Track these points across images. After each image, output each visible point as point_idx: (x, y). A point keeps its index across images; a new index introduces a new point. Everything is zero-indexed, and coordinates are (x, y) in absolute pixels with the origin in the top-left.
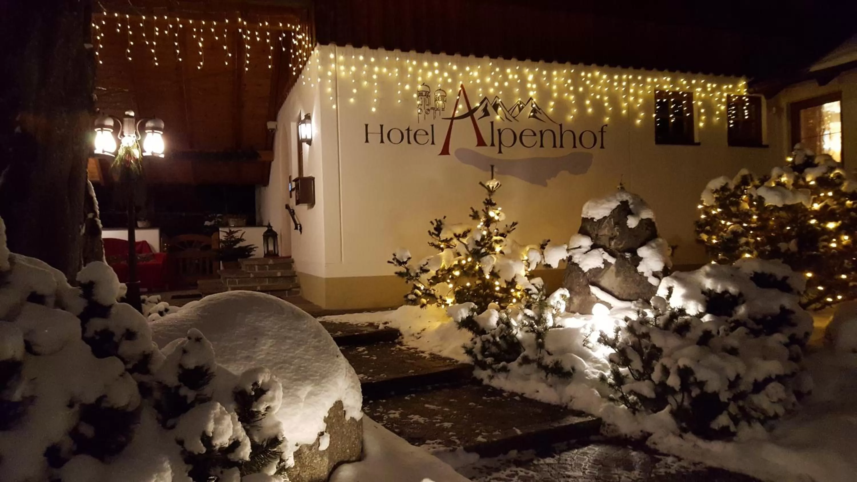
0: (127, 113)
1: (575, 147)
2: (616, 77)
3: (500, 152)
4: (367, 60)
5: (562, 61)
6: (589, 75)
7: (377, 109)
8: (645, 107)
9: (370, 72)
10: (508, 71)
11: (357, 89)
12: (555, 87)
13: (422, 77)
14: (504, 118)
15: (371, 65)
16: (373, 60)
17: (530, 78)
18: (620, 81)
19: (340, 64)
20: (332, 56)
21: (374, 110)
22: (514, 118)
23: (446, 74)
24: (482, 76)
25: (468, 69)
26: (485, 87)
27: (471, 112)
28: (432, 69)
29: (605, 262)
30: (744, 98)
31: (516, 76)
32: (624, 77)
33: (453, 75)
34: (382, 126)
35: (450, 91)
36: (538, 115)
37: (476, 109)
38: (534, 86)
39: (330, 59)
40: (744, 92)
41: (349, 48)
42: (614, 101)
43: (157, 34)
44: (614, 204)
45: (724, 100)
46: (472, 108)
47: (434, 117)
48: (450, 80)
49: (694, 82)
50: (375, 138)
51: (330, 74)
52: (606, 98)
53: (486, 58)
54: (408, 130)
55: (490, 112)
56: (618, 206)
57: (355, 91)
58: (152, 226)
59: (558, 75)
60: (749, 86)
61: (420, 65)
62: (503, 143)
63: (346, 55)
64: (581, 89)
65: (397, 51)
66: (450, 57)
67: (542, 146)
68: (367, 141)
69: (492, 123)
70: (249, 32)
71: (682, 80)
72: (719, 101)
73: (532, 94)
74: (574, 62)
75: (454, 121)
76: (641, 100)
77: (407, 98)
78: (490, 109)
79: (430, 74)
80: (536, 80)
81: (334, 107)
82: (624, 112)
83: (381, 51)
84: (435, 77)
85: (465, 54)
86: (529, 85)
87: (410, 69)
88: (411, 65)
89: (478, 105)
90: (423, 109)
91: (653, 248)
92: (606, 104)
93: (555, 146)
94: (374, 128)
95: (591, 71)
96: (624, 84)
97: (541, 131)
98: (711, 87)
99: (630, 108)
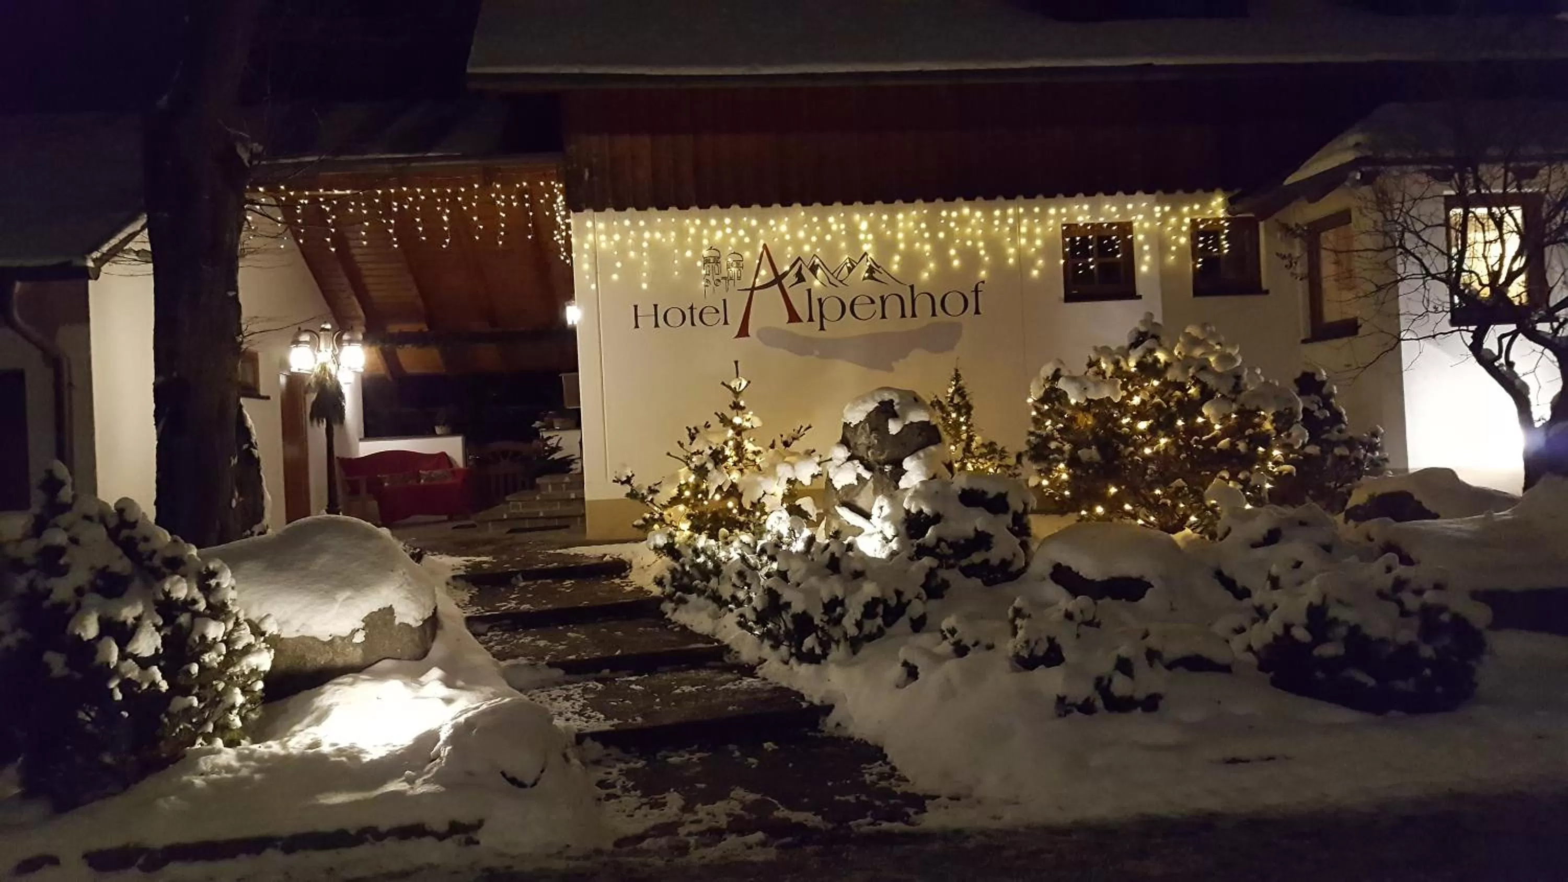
0: (323, 326)
1: (934, 314)
2: (997, 213)
3: (822, 328)
4: (634, 223)
5: (909, 199)
6: (954, 214)
7: (650, 285)
8: (1045, 252)
9: (639, 239)
10: (831, 219)
11: (622, 262)
12: (900, 236)
13: (709, 240)
14: (827, 283)
15: (640, 231)
16: (642, 223)
17: (864, 226)
18: (1004, 218)
19: (601, 233)
20: (589, 224)
21: (645, 286)
22: (841, 281)
23: (741, 233)
24: (793, 230)
25: (772, 222)
26: (797, 244)
27: (778, 279)
28: (721, 226)
29: (859, 477)
30: (1222, 222)
31: (843, 226)
32: (1010, 211)
33: (751, 232)
34: (656, 306)
35: (747, 254)
36: (876, 275)
37: (785, 274)
38: (870, 237)
39: (587, 228)
40: (1221, 213)
41: (610, 211)
42: (995, 247)
43: (395, 209)
44: (871, 406)
45: (1184, 228)
46: (780, 273)
47: (727, 290)
48: (747, 240)
49: (1130, 206)
50: (646, 322)
51: (587, 246)
52: (981, 244)
53: (797, 206)
54: (692, 308)
55: (805, 276)
56: (877, 407)
57: (619, 265)
58: (453, 433)
59: (905, 220)
60: (1231, 203)
61: (705, 223)
62: (826, 316)
63: (608, 222)
64: (941, 235)
65: (673, 210)
66: (746, 210)
67: (884, 317)
68: (637, 326)
69: (809, 291)
70: (503, 197)
71: (1107, 206)
72: (1177, 230)
73: (866, 247)
74: (929, 199)
75: (755, 292)
76: (1038, 242)
77: (688, 268)
78: (806, 272)
79: (719, 235)
80: (873, 228)
81: (593, 286)
82: (1011, 261)
83: (653, 211)
84: (726, 237)
85: (766, 203)
86: (862, 237)
87: (692, 231)
88: (694, 224)
89: (787, 268)
90: (711, 280)
91: (919, 458)
92: (982, 252)
93: (903, 316)
94: (646, 310)
95: (959, 210)
96: (1011, 221)
97: (882, 297)
98: (1162, 211)
99: (1021, 256)
